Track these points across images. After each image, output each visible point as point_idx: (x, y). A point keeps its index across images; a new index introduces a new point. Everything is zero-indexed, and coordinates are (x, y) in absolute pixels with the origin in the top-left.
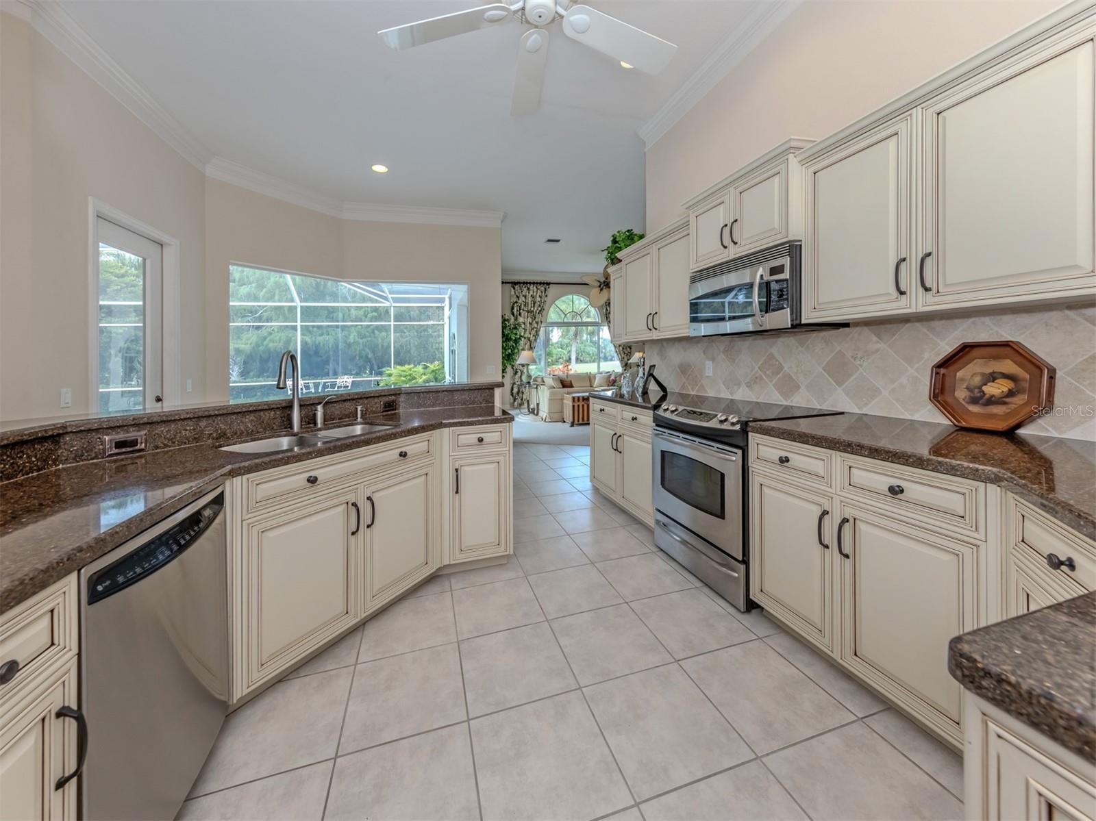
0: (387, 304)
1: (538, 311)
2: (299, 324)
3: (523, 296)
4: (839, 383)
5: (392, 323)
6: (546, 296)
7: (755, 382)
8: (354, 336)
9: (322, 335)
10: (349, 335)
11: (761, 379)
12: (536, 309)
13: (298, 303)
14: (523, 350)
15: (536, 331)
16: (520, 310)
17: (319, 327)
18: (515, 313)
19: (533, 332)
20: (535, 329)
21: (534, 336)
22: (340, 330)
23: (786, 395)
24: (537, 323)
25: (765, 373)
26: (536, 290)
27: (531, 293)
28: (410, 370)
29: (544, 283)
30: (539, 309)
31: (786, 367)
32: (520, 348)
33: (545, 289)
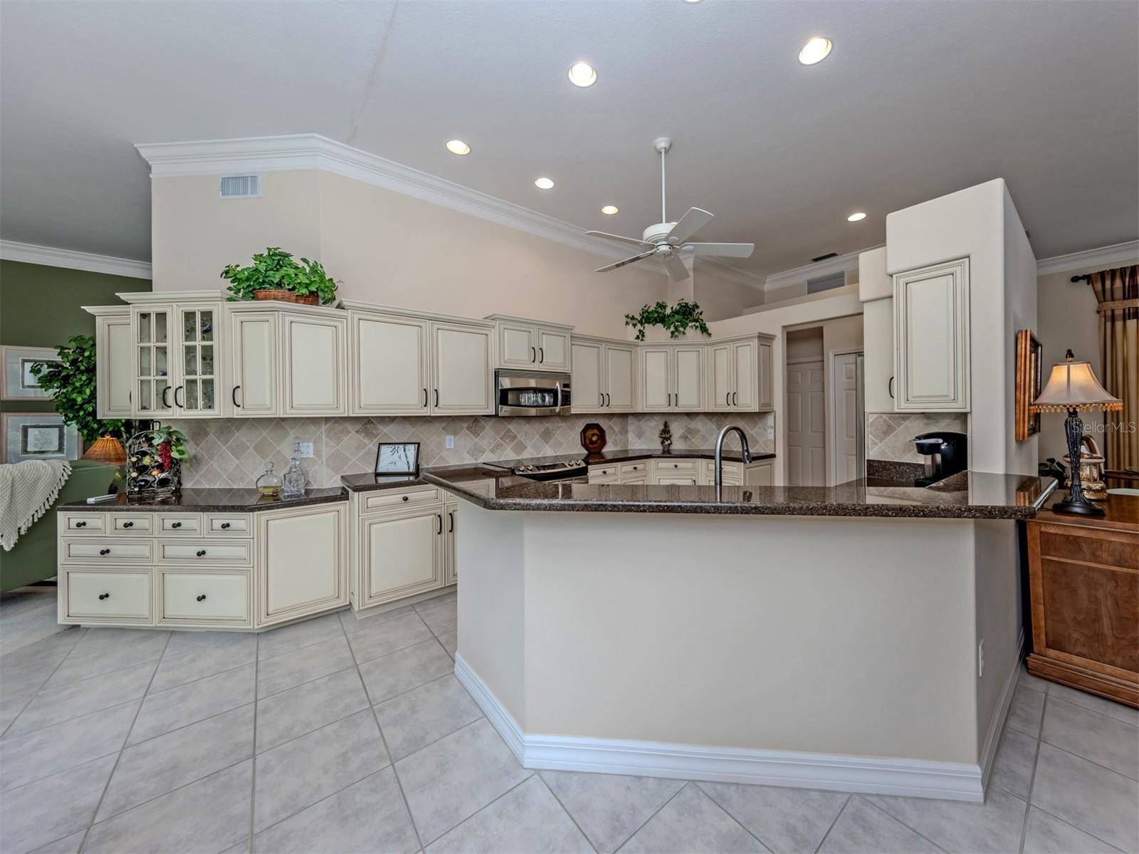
4: (547, 443)
7: (497, 448)
11: (502, 445)
23: (518, 453)
25: (505, 442)
31: (519, 437)
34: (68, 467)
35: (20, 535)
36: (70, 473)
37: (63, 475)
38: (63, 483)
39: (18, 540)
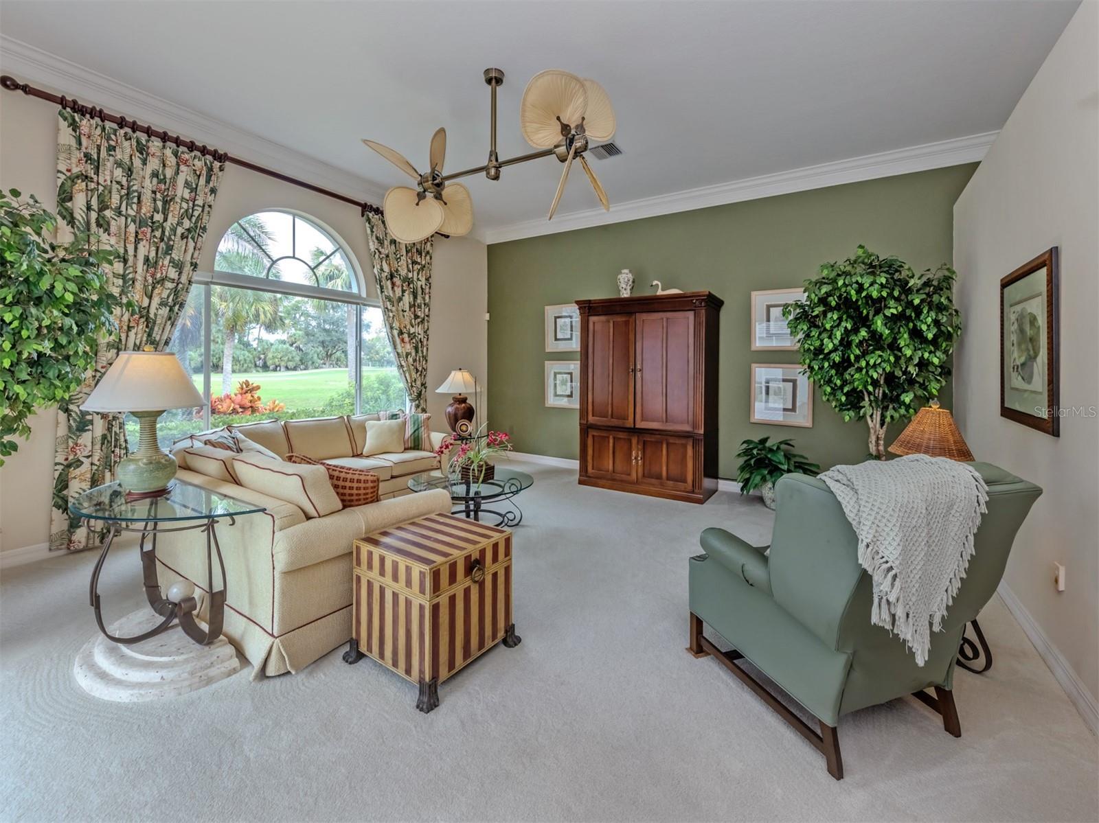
1: (180, 230)
3: (119, 164)
6: (213, 191)
12: (172, 220)
14: (118, 347)
15: (176, 292)
16: (103, 206)
18: (79, 215)
19: (163, 292)
20: (169, 285)
21: (163, 304)
24: (179, 266)
26: (171, 161)
27: (154, 164)
29: (204, 151)
30: (187, 224)
32: (104, 339)
33: (210, 169)
38: (979, 521)
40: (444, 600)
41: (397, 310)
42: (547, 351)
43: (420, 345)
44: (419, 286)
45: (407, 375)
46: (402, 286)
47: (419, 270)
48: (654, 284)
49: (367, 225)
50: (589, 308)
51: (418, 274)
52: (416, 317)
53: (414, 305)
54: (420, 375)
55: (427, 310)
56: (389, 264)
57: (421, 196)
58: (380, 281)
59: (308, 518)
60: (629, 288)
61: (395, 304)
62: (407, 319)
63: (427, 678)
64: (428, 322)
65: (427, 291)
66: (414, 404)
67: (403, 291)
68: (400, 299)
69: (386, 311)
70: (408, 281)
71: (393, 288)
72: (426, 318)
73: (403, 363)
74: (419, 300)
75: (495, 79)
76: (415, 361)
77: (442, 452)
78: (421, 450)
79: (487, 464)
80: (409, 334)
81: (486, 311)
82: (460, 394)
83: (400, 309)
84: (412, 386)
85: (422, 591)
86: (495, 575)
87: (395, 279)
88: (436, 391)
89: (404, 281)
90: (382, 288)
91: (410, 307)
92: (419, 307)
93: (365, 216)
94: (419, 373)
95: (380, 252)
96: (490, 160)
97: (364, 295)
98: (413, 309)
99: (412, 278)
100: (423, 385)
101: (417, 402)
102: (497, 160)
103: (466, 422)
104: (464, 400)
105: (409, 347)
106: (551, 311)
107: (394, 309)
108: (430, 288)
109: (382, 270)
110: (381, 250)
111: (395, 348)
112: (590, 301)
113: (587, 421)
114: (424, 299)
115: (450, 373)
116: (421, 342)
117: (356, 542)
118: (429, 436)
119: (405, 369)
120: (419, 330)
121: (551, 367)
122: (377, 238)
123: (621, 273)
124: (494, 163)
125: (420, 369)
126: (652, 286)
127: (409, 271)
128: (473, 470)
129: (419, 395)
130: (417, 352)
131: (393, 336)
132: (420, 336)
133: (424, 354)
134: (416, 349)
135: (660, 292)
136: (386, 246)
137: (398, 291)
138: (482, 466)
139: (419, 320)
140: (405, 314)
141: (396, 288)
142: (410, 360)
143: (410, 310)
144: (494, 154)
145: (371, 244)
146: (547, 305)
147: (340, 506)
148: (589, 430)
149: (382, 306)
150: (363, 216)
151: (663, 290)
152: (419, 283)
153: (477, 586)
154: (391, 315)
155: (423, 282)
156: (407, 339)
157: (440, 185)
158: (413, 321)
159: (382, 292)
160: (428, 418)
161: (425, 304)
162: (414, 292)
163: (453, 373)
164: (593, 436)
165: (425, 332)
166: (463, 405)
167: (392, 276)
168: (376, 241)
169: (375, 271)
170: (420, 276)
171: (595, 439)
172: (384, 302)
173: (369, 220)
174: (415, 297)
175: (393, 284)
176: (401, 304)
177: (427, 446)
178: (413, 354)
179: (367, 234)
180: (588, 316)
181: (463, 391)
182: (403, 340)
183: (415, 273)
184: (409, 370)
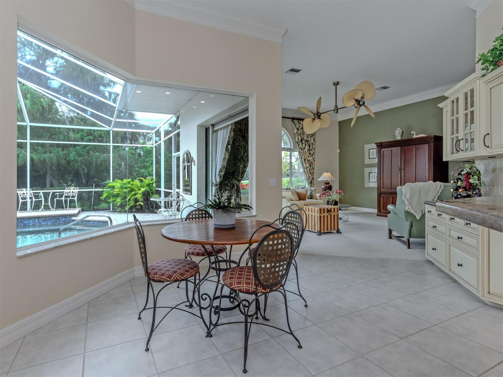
0: (107, 128)
2: (28, 141)
5: (111, 144)
8: (74, 154)
9: (45, 153)
10: (69, 154)
13: (28, 123)
17: (43, 145)
22: (61, 149)
28: (129, 183)
34: (442, 186)
35: (422, 214)
36: (443, 189)
37: (439, 189)
38: (440, 194)
39: (422, 215)
40: (322, 216)
41: (303, 152)
42: (365, 163)
43: (311, 164)
44: (311, 143)
45: (307, 175)
46: (305, 143)
47: (311, 137)
48: (412, 133)
49: (294, 124)
50: (380, 146)
51: (311, 138)
52: (310, 154)
53: (309, 150)
54: (312, 175)
55: (314, 151)
56: (301, 137)
57: (314, 119)
58: (298, 143)
59: (293, 200)
60: (400, 136)
61: (303, 150)
62: (307, 155)
63: (319, 230)
64: (314, 155)
65: (314, 144)
66: (309, 185)
67: (305, 145)
68: (305, 148)
69: (300, 152)
70: (307, 141)
71: (302, 144)
72: (314, 154)
73: (306, 171)
74: (311, 148)
75: (336, 84)
76: (310, 170)
77: (321, 196)
78: (313, 199)
79: (335, 200)
80: (308, 160)
81: (338, 148)
82: (327, 181)
83: (304, 151)
84: (309, 179)
85: (318, 213)
86: (334, 215)
87: (303, 141)
88: (318, 180)
89: (306, 141)
90: (298, 145)
91: (308, 150)
92: (311, 150)
93: (293, 122)
94: (311, 174)
95: (298, 133)
96: (335, 108)
97: (292, 148)
98: (309, 151)
99: (309, 140)
100: (312, 178)
101: (311, 185)
102: (337, 108)
103: (329, 191)
104: (328, 183)
105: (308, 165)
106: (367, 147)
107: (302, 152)
108: (315, 143)
109: (298, 139)
110: (298, 132)
111: (303, 165)
112: (381, 142)
113: (381, 191)
114: (313, 147)
115: (323, 173)
116: (312, 163)
117: (302, 206)
118: (315, 195)
119: (306, 173)
120: (311, 158)
121: (367, 170)
122: (297, 128)
123: (397, 130)
124: (336, 109)
125: (312, 173)
126: (411, 134)
127: (307, 137)
128: (331, 201)
129: (311, 182)
130: (310, 166)
131: (302, 161)
132: (311, 161)
133: (313, 167)
134: (310, 165)
135: (415, 137)
136: (299, 130)
137: (304, 145)
138: (333, 201)
139: (311, 155)
140: (306, 153)
141: (303, 145)
142: (308, 169)
143: (308, 151)
144: (336, 106)
145: (295, 130)
146: (365, 144)
147: (298, 199)
148: (381, 194)
149: (298, 151)
150: (292, 121)
151: (416, 135)
152: (311, 141)
153: (330, 216)
154: (301, 154)
155: (312, 140)
156: (307, 162)
157: (320, 116)
158: (309, 155)
159: (298, 146)
160: (315, 189)
161: (313, 149)
162: (309, 145)
163: (324, 173)
164: (383, 197)
165: (313, 159)
166: (328, 185)
167: (302, 140)
168: (296, 129)
169: (296, 139)
170: (311, 139)
171: (384, 198)
172: (299, 150)
173: (294, 123)
174: (310, 147)
175: (302, 143)
176: (305, 150)
177: (315, 198)
178: (309, 167)
179: (293, 128)
180: (381, 149)
181: (328, 179)
182: (305, 163)
183: (310, 138)
184: (308, 173)
